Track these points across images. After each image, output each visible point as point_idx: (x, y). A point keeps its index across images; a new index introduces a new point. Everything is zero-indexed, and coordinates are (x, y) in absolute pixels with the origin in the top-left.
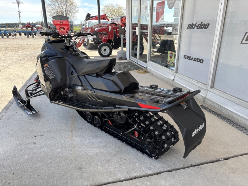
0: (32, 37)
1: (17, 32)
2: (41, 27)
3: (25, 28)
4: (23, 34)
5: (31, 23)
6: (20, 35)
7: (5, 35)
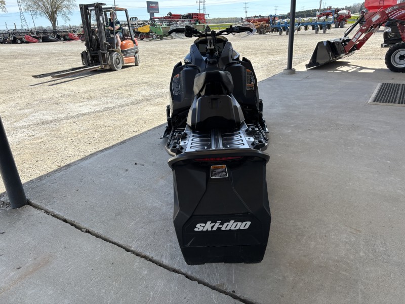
0: (322, 32)
1: (302, 25)
2: (349, 14)
3: (323, 18)
4: (310, 27)
5: (332, 7)
6: (306, 29)
7: (284, 31)
